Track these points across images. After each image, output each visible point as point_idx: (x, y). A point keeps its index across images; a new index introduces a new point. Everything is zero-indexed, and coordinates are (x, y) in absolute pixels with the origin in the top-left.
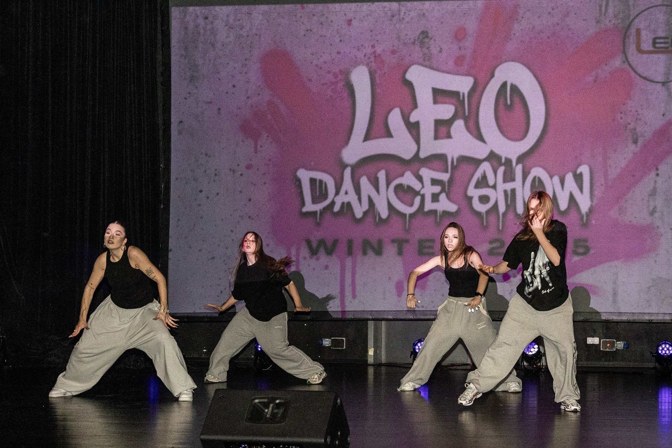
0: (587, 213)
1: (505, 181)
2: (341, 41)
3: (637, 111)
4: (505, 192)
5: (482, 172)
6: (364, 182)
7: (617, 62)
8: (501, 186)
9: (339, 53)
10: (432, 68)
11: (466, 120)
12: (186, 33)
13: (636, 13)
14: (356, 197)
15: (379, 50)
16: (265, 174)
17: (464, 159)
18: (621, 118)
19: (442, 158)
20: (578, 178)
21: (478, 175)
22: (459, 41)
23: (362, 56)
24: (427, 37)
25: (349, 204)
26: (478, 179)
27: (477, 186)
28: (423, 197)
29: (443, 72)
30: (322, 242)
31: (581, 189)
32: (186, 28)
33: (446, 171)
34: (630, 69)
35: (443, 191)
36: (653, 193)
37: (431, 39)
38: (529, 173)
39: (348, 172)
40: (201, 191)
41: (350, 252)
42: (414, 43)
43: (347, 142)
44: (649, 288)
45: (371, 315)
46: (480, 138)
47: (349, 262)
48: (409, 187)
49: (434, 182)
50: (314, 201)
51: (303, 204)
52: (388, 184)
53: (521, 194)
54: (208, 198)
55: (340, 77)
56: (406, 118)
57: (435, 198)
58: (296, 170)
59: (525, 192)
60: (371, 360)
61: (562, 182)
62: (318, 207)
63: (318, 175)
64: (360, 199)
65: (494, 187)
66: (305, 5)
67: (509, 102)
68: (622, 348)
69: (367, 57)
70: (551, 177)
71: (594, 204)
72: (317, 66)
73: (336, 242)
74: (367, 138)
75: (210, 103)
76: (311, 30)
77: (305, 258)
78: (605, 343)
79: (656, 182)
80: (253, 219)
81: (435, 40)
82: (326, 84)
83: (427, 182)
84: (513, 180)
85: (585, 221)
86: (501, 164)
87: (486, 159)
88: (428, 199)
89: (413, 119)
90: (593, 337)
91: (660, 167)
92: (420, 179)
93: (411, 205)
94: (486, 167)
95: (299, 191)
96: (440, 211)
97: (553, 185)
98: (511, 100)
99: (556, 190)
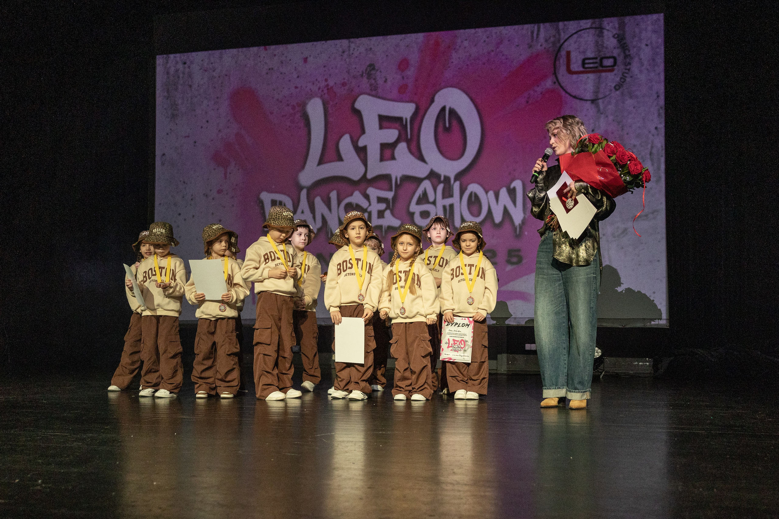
0: (519, 224)
1: (444, 197)
2: (298, 77)
4: (444, 207)
5: (423, 189)
6: (318, 201)
7: (549, 83)
8: (441, 202)
9: (296, 87)
10: (378, 97)
11: (409, 142)
12: (168, 78)
13: (566, 37)
14: (311, 215)
15: (331, 83)
16: (233, 197)
17: (406, 179)
19: (387, 178)
20: (512, 193)
21: (419, 192)
22: (403, 71)
23: (317, 89)
24: (374, 69)
26: (420, 195)
27: (419, 202)
28: (370, 213)
29: (389, 100)
31: (514, 202)
32: (168, 73)
33: (391, 190)
34: (561, 90)
35: (388, 208)
37: (377, 70)
38: (466, 189)
39: (304, 193)
40: (180, 214)
42: (362, 76)
43: (303, 167)
45: (324, 321)
46: (421, 158)
48: (356, 204)
49: (380, 200)
52: (339, 203)
53: (458, 209)
54: (185, 220)
55: (297, 109)
56: (355, 143)
58: (260, 193)
59: (462, 207)
61: (497, 197)
63: (279, 197)
64: (314, 218)
65: (434, 203)
66: (267, 47)
67: (447, 125)
69: (321, 90)
70: (487, 192)
71: (526, 217)
72: (278, 100)
74: (321, 162)
76: (272, 69)
81: (381, 72)
82: (286, 116)
83: (374, 200)
84: (451, 196)
85: (518, 233)
86: (440, 182)
87: (427, 178)
88: (374, 215)
89: (361, 144)
92: (367, 197)
94: (427, 185)
95: (262, 211)
96: (385, 227)
97: (488, 199)
98: (450, 123)
99: (491, 203)
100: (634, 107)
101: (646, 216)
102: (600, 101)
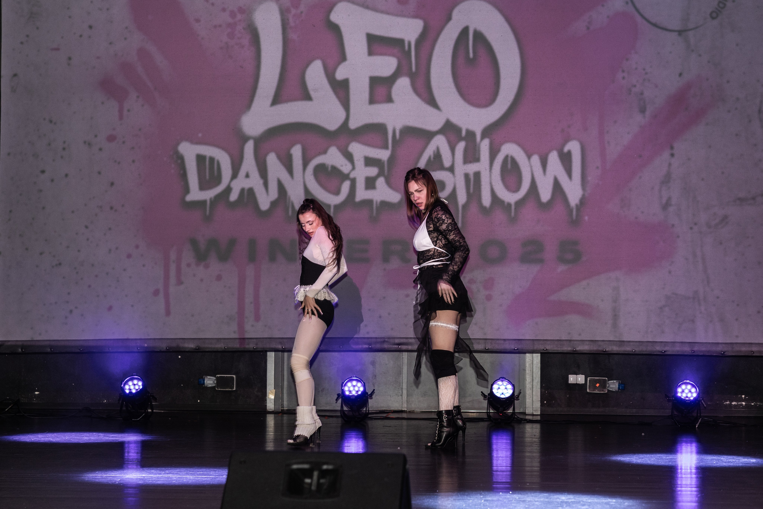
0: (577, 205)
1: (466, 161)
3: (644, 69)
4: (467, 176)
5: (435, 148)
6: (272, 159)
7: (619, 3)
8: (461, 169)
10: (367, 7)
11: (413, 77)
14: (261, 182)
16: (133, 148)
17: (410, 131)
18: (624, 78)
19: (379, 128)
20: (566, 159)
21: (429, 152)
25: (251, 191)
26: (430, 157)
28: (353, 182)
29: (382, 12)
30: (213, 243)
31: (569, 172)
33: (386, 147)
34: (636, 13)
35: (380, 174)
36: (667, 180)
38: (499, 151)
39: (249, 148)
40: (43, 172)
41: (252, 257)
43: (249, 106)
44: (661, 308)
45: (281, 343)
46: (432, 102)
47: (250, 271)
48: (334, 168)
49: (369, 162)
50: (203, 186)
51: (187, 190)
52: (305, 165)
53: (488, 180)
54: (52, 181)
55: (239, 17)
56: (330, 73)
57: (370, 183)
58: (178, 144)
59: (493, 177)
60: (270, 405)
61: (544, 164)
62: (209, 195)
63: (209, 151)
64: (266, 185)
65: (451, 169)
67: (471, 55)
68: (617, 389)
70: (529, 157)
71: (587, 194)
72: (208, 1)
73: (232, 242)
74: (277, 100)
75: (57, 49)
77: (189, 265)
78: (593, 383)
79: (670, 165)
80: (116, 211)
82: (220, 26)
83: (359, 162)
84: (477, 160)
85: (574, 217)
86: (461, 139)
87: (441, 131)
88: (360, 184)
89: (340, 75)
90: (577, 375)
91: (676, 145)
92: (349, 157)
93: (337, 192)
94: (440, 142)
95: (182, 172)
96: (376, 202)
97: (531, 167)
98: (474, 52)
99: (535, 174)
100: (737, 45)
101: (754, 198)
102: (691, 34)
